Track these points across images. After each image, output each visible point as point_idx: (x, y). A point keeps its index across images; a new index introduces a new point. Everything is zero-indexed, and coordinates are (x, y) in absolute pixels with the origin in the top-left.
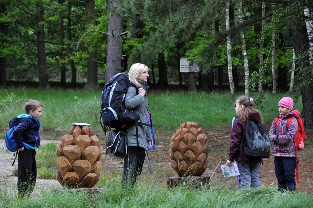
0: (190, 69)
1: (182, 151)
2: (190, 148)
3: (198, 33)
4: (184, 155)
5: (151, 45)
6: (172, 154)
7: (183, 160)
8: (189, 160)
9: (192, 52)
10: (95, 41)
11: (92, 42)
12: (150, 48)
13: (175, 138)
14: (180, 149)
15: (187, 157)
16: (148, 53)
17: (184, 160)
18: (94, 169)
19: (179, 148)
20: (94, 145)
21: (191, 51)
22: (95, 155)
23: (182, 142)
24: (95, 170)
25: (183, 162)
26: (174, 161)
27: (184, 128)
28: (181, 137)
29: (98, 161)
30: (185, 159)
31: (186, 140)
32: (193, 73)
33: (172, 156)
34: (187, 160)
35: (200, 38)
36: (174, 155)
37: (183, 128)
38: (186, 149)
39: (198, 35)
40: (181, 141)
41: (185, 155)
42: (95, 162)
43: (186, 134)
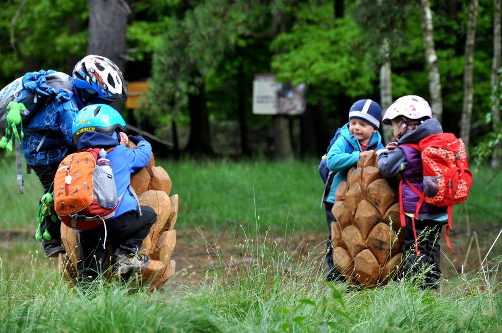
0: (279, 105)
1: (364, 224)
2: (384, 218)
3: (300, 15)
4: (370, 236)
5: (215, 14)
6: (338, 232)
7: (365, 249)
8: (381, 249)
9: (287, 60)
10: (40, 26)
11: (29, 30)
12: (214, 19)
13: (344, 194)
14: (358, 219)
15: (376, 240)
16: (208, 34)
17: (369, 248)
18: (156, 251)
19: (356, 217)
20: (157, 190)
21: (286, 56)
22: (162, 213)
23: (363, 202)
24: (161, 253)
25: (368, 253)
26: (344, 250)
27: (370, 165)
28: (362, 188)
29: (167, 230)
30: (370, 245)
31: (373, 196)
32: (286, 116)
33: (338, 237)
34: (376, 247)
35: (305, 26)
36: (344, 234)
37: (366, 166)
38: (374, 221)
39: (302, 19)
40: (363, 199)
41: (373, 233)
42: (160, 233)
43: (374, 182)
